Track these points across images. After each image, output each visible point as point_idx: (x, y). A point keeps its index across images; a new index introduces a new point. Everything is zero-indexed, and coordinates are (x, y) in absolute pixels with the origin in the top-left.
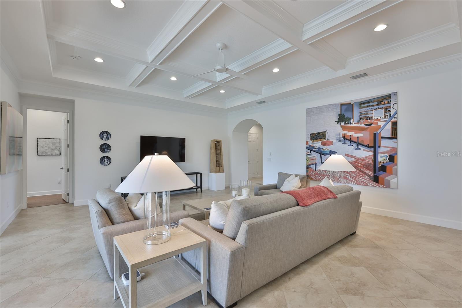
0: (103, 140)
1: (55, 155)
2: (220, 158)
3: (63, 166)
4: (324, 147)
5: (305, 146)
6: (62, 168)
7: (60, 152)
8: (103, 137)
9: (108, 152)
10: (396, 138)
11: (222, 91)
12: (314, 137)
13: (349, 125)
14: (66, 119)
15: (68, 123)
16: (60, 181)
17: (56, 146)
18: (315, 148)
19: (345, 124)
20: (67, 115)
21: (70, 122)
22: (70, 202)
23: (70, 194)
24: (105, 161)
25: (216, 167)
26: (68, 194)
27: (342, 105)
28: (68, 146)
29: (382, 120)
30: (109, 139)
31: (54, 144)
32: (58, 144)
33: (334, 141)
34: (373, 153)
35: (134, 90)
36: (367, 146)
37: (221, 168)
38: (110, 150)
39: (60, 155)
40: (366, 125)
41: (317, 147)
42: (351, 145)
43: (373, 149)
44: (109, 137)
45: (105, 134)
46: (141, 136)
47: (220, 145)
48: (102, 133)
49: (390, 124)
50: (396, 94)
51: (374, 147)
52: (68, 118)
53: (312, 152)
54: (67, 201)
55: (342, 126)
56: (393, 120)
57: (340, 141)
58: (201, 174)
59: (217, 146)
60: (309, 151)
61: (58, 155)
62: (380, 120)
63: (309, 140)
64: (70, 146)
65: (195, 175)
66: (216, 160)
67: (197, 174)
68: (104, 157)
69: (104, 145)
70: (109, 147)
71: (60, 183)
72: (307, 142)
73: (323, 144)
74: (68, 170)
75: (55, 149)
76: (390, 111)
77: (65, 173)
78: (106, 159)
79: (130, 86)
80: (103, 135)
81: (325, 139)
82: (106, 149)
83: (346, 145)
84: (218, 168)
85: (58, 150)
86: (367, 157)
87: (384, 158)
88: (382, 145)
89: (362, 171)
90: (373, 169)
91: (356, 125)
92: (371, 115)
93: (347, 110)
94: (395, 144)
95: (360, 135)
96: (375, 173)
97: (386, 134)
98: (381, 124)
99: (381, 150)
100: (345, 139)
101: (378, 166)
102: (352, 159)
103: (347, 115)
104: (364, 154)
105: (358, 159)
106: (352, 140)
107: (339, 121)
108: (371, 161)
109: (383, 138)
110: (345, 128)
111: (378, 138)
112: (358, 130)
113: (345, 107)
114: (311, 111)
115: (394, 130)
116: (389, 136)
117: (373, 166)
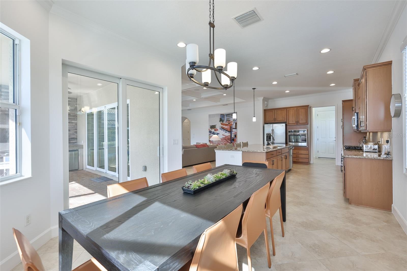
5: (208, 131)
10: (236, 129)
13: (223, 123)
19: (222, 122)
27: (221, 115)
33: (219, 129)
34: (230, 134)
36: (229, 131)
40: (229, 123)
41: (213, 131)
42: (224, 131)
43: (230, 133)
49: (235, 123)
53: (211, 134)
55: (221, 123)
56: (236, 122)
57: (220, 129)
63: (210, 128)
72: (209, 129)
73: (215, 130)
81: (215, 128)
83: (222, 131)
86: (229, 136)
87: (233, 136)
88: (233, 131)
89: (227, 141)
90: (230, 140)
91: (225, 123)
92: (230, 120)
93: (222, 117)
94: (236, 131)
95: (227, 127)
96: (231, 141)
97: (234, 126)
98: (233, 123)
99: (233, 133)
100: (222, 128)
101: (232, 139)
102: (224, 137)
103: (223, 119)
104: (228, 134)
105: (226, 136)
106: (224, 129)
107: (220, 121)
108: (230, 137)
109: (233, 128)
110: (222, 124)
111: (232, 128)
112: (226, 125)
113: (222, 116)
114: (210, 116)
115: (236, 126)
116: (235, 128)
117: (230, 139)
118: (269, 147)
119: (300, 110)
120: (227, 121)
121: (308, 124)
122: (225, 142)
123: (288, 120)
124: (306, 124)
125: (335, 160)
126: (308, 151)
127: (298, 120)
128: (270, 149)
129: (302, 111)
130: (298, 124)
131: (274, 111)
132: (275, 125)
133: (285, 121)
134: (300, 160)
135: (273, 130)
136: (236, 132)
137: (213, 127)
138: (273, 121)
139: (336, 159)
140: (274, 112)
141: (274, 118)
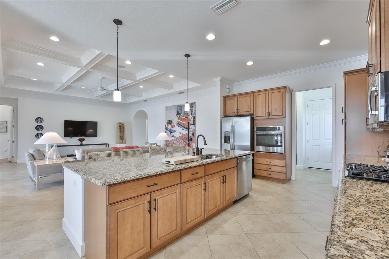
0: (38, 123)
1: (3, 132)
2: (123, 134)
3: (9, 139)
4: (172, 128)
5: (165, 128)
6: (8, 141)
7: (7, 130)
8: (38, 121)
9: (41, 130)
10: (194, 125)
11: (141, 87)
12: (168, 122)
13: (180, 117)
14: (12, 109)
15: (14, 112)
16: (7, 150)
17: (4, 126)
18: (168, 129)
19: (179, 116)
20: (13, 107)
21: (15, 112)
22: (14, 161)
23: (14, 157)
24: (39, 136)
25: (120, 140)
26: (13, 157)
28: (13, 127)
29: (191, 115)
30: (42, 122)
31: (2, 125)
32: (5, 125)
33: (175, 125)
34: (188, 132)
35: (59, 93)
36: (186, 128)
37: (123, 140)
38: (43, 129)
39: (7, 132)
40: (186, 117)
41: (169, 128)
42: (181, 128)
43: (188, 130)
44: (42, 121)
45: (39, 119)
46: (65, 121)
47: (123, 126)
48: (37, 119)
49: (193, 117)
50: (195, 103)
51: (188, 129)
52: (13, 109)
53: (168, 131)
54: (12, 161)
55: (178, 117)
56: (194, 116)
57: (177, 125)
58: (108, 144)
59: (121, 127)
60: (166, 130)
61: (5, 132)
62: (190, 115)
63: (166, 124)
64: (15, 126)
65: (105, 145)
66: (120, 136)
67: (106, 144)
68: (38, 134)
69: (38, 126)
70: (42, 127)
71: (6, 151)
72: (166, 125)
73: (172, 127)
74: (13, 142)
75: (3, 128)
76: (193, 111)
77: (11, 143)
78: (40, 135)
79: (56, 91)
80: (38, 120)
81: (172, 124)
82: (40, 129)
84: (121, 141)
85: (5, 129)
86: (186, 134)
87: (191, 134)
88: (191, 128)
89: (184, 141)
90: (188, 140)
91: (183, 117)
92: (187, 113)
93: (180, 109)
94: (195, 127)
95: (184, 122)
96: (188, 142)
97: (192, 122)
98: (190, 117)
99: (190, 130)
100: (179, 124)
101: (189, 138)
102: (181, 135)
103: (180, 112)
104: (185, 132)
105: (183, 135)
106: (181, 125)
107: (177, 115)
108: (187, 136)
109: (191, 124)
110: (179, 119)
111: (189, 124)
112: (183, 120)
113: (179, 107)
114: (167, 108)
115: (194, 121)
116: (193, 123)
117: (188, 138)
118: (170, 162)
119: (273, 94)
120: (184, 114)
121: (285, 117)
122: (182, 142)
123: (256, 110)
124: (281, 117)
125: (332, 172)
126: (285, 162)
127: (270, 111)
128: (171, 166)
129: (276, 96)
130: (270, 117)
131: (236, 97)
132: (236, 119)
133: (252, 112)
134: (274, 176)
135: (233, 127)
136: (194, 129)
137: (169, 122)
138: (235, 113)
139: (334, 171)
140: (236, 99)
141: (236, 108)
